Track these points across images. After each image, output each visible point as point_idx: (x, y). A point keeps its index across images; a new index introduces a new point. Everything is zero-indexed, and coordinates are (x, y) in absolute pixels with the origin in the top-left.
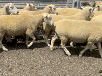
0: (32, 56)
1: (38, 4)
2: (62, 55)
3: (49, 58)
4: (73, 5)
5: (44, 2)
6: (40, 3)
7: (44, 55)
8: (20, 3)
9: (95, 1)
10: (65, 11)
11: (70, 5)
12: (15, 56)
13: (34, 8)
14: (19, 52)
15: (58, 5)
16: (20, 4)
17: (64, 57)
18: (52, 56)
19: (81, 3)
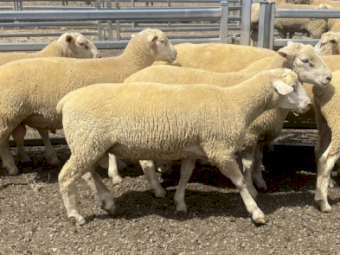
0: (89, 243)
1: (115, 33)
2: (216, 233)
3: (160, 247)
4: (246, 34)
5: (136, 26)
6: (123, 29)
7: (139, 236)
8: (39, 27)
9: (326, 19)
10: (208, 54)
11: (235, 34)
12: (13, 247)
13: (87, 48)
14: (34, 230)
15: (192, 34)
16: (40, 32)
17: (222, 240)
18: (174, 237)
19: (272, 27)
